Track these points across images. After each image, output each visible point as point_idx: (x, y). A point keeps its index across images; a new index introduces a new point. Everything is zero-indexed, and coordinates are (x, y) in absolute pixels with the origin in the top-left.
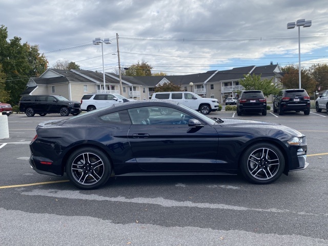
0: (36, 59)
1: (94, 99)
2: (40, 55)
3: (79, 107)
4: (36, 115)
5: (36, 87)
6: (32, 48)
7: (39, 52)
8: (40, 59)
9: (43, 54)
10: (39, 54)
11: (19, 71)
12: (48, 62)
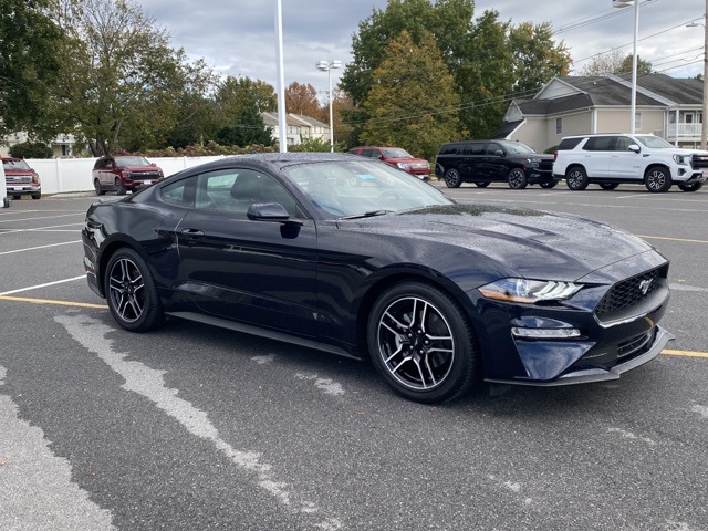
0: (541, 55)
1: (585, 148)
2: (555, 46)
3: (550, 167)
4: (464, 184)
5: (521, 121)
6: (536, 31)
7: (552, 39)
8: (553, 55)
9: (561, 44)
10: (552, 43)
11: (487, 87)
12: (571, 61)
